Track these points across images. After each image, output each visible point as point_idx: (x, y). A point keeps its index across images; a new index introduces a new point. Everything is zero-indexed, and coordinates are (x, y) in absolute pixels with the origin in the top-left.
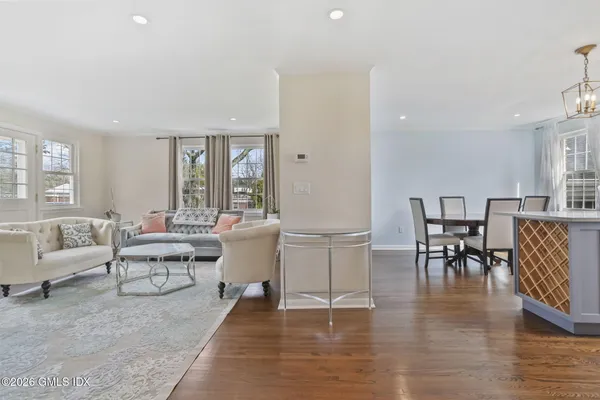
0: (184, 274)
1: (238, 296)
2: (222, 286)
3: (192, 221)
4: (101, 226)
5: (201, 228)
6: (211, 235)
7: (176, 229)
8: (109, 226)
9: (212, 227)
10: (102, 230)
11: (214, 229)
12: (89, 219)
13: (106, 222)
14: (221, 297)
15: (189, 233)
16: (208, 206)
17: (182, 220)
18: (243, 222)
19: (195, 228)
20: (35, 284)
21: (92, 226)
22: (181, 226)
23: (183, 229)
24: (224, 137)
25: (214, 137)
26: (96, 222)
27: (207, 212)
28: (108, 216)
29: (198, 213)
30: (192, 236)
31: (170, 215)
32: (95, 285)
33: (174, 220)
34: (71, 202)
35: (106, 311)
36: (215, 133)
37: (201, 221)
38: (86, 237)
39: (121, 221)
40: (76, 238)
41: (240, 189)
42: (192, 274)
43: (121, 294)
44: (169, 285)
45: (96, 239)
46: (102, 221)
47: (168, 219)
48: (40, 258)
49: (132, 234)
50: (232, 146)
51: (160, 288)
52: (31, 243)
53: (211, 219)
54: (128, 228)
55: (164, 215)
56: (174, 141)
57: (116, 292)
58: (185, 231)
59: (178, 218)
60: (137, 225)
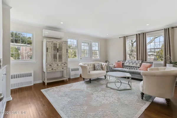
0: (127, 84)
1: (151, 101)
2: (143, 94)
3: (131, 65)
4: (104, 65)
5: (135, 68)
6: (138, 71)
7: (126, 67)
8: (106, 65)
9: (139, 67)
10: (104, 66)
11: (140, 68)
12: (101, 63)
13: (105, 64)
14: (142, 98)
15: (130, 69)
16: (137, 59)
17: (127, 64)
18: (153, 67)
19: (132, 67)
20: (88, 79)
21: (101, 65)
22: (127, 66)
23: (128, 67)
24: (143, 33)
25: (139, 34)
26: (103, 63)
27: (137, 62)
28: (106, 62)
29: (133, 62)
30: (131, 70)
31: (124, 62)
32: (101, 82)
33: (125, 64)
34: (98, 58)
35: (102, 92)
36: (139, 33)
37: (134, 65)
38: (100, 68)
39: (110, 64)
40: (98, 68)
41: (151, 53)
42: (130, 84)
43: (107, 87)
44: (122, 87)
45: (102, 68)
46: (104, 63)
47: (123, 64)
48: (89, 72)
49: (112, 67)
50: (147, 36)
51: (118, 88)
52: (87, 68)
53: (139, 64)
54: (111, 66)
55: (122, 62)
56: (125, 38)
57: (106, 85)
58: (129, 68)
59: (126, 64)
60: (114, 65)
